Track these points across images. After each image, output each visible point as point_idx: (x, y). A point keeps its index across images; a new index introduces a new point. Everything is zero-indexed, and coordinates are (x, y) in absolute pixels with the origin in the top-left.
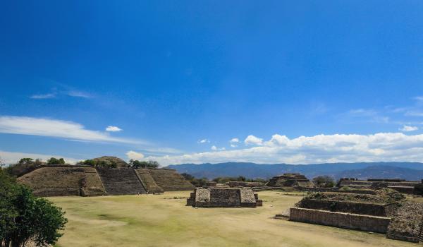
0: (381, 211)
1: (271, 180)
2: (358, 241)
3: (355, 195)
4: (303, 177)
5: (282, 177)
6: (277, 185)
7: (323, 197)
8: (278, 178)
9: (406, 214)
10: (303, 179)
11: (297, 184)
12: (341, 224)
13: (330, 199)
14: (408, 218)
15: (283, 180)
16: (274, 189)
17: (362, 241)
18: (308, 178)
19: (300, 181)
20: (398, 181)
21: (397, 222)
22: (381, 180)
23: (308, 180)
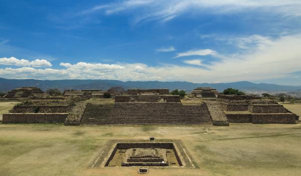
0: (65, 109)
1: (9, 93)
2: (45, 130)
3: (52, 100)
5: (21, 90)
6: (15, 96)
7: (31, 103)
8: (16, 91)
9: (77, 110)
10: (39, 91)
11: (33, 95)
12: (40, 121)
13: (35, 105)
14: (77, 112)
15: (22, 93)
16: (11, 100)
17: (47, 130)
19: (36, 93)
20: (97, 91)
21: (72, 115)
22: (88, 91)
23: (43, 92)
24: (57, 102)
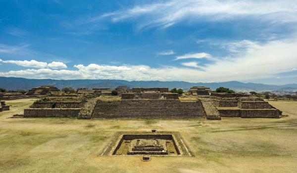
0: (78, 104)
1: (30, 91)
2: (60, 123)
4: (56, 88)
5: (39, 88)
6: (35, 94)
7: (48, 100)
8: (36, 89)
10: (56, 89)
11: (50, 93)
14: (89, 107)
15: (40, 91)
18: (59, 89)
19: (53, 91)
21: (84, 110)
24: (71, 99)
